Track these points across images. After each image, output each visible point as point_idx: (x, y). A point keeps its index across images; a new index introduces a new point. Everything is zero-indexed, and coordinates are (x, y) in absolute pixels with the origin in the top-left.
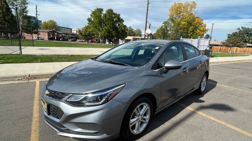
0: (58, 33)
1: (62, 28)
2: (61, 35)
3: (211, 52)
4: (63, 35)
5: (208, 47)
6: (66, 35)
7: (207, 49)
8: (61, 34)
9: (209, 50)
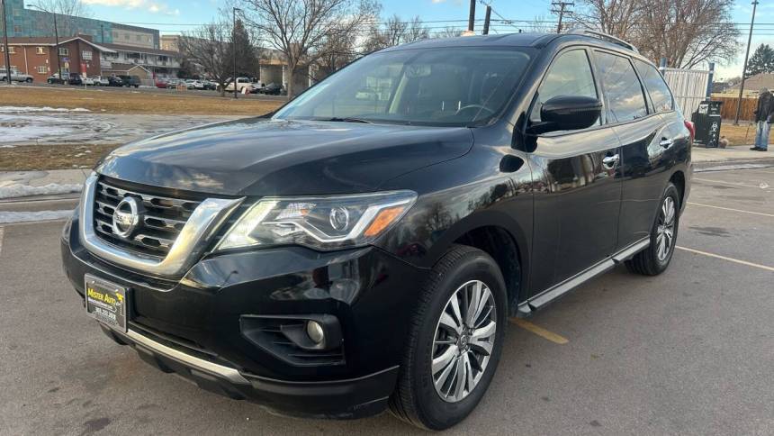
0: (96, 51)
1: (114, 30)
2: (109, 58)
3: (715, 126)
4: (121, 60)
5: (703, 103)
6: (132, 61)
7: (700, 112)
8: (112, 54)
9: (707, 115)
